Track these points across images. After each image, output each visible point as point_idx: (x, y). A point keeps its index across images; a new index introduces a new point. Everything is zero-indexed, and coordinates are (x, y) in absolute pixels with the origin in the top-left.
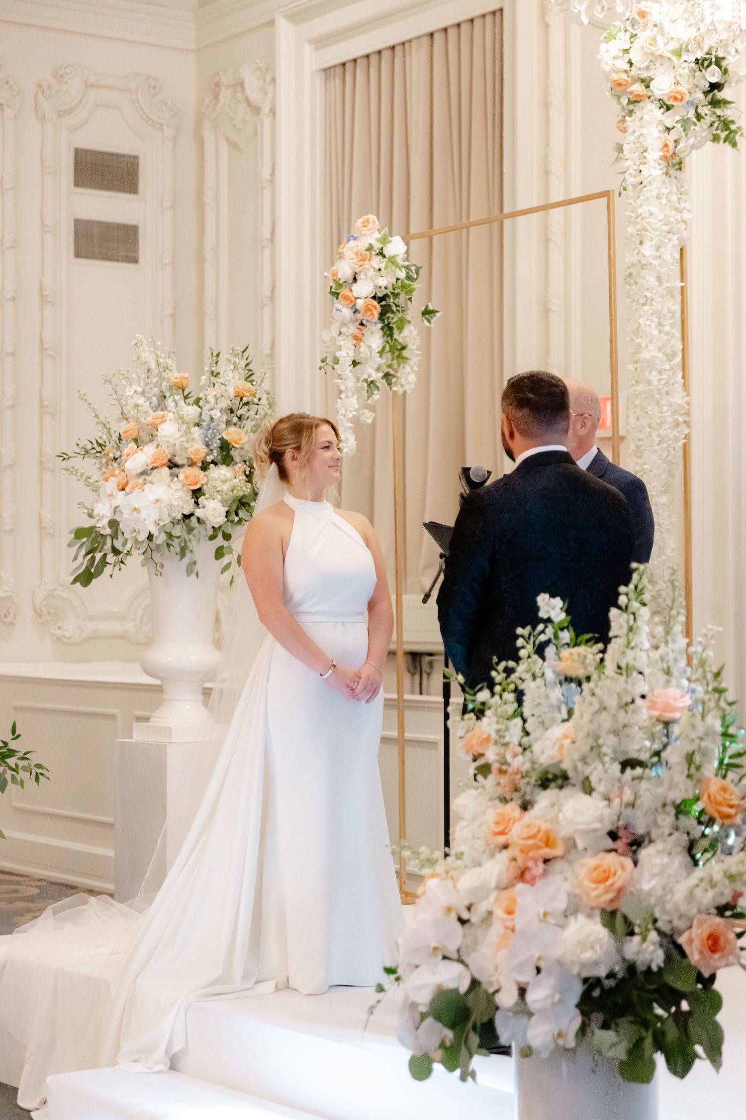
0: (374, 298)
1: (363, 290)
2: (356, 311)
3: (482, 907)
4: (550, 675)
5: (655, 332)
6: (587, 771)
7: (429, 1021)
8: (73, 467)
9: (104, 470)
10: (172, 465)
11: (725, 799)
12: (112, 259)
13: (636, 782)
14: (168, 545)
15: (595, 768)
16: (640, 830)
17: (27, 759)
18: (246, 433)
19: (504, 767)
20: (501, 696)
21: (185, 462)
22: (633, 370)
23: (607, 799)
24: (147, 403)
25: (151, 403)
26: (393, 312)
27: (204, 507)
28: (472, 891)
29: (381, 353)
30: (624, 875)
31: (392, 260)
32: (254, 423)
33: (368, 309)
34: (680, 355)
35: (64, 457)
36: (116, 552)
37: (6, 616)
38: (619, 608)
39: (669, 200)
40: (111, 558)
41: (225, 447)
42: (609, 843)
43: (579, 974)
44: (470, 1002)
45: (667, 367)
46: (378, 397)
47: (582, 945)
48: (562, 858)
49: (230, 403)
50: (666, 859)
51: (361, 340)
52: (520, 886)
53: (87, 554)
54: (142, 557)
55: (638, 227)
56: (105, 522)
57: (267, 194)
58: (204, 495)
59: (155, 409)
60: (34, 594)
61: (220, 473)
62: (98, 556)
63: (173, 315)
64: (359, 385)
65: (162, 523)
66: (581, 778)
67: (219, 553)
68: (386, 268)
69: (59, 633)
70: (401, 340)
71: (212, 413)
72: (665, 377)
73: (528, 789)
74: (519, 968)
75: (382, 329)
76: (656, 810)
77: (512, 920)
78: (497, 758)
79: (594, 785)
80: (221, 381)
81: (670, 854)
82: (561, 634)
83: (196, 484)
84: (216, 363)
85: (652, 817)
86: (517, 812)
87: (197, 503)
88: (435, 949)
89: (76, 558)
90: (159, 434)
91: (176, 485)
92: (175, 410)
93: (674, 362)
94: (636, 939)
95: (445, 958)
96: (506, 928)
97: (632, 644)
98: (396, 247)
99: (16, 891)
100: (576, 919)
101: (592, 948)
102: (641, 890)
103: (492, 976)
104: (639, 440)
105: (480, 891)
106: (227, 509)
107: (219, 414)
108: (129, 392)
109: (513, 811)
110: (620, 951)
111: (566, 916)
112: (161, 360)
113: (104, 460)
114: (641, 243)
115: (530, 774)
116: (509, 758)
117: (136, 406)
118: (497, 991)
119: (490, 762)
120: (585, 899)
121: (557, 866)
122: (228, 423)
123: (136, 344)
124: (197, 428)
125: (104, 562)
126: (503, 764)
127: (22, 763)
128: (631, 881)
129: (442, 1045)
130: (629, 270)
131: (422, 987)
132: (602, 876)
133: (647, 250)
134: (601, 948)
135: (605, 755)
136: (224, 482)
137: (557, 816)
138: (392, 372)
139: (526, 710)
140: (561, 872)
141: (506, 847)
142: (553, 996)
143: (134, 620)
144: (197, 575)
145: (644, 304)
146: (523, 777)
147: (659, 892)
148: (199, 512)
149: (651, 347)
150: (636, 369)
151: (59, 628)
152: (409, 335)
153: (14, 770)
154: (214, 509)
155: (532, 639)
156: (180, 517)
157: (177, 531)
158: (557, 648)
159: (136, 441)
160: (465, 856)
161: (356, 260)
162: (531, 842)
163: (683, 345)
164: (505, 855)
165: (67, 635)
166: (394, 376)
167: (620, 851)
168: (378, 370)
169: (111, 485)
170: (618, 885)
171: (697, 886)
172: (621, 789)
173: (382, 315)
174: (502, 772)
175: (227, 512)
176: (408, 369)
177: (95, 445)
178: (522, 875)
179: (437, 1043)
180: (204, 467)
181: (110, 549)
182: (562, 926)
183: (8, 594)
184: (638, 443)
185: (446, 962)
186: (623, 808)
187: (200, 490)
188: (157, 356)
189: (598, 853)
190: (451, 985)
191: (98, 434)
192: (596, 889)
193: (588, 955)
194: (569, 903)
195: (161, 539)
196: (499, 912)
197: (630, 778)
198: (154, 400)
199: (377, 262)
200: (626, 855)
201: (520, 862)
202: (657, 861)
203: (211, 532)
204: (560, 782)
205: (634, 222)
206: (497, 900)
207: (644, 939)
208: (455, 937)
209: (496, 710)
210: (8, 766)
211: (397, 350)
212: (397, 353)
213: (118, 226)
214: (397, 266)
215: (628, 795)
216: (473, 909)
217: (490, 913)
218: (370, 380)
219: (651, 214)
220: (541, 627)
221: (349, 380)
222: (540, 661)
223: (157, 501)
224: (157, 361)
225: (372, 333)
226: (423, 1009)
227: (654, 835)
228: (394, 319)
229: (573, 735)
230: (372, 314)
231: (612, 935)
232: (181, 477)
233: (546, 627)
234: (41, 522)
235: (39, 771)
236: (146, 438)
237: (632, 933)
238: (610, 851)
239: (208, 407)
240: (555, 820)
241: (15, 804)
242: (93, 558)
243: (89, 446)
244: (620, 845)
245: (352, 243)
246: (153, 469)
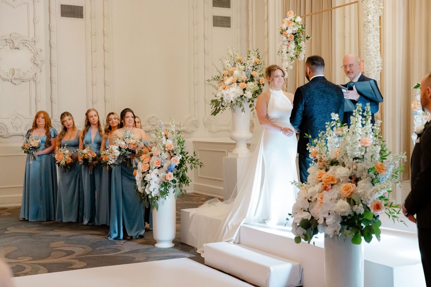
0: (292, 34)
1: (289, 32)
2: (287, 38)
3: (314, 197)
4: (334, 135)
5: (372, 41)
6: (344, 160)
7: (300, 227)
8: (211, 83)
9: (219, 84)
10: (238, 82)
11: (381, 168)
12: (223, 26)
13: (356, 163)
14: (237, 104)
15: (346, 160)
16: (358, 177)
17: (198, 161)
18: (258, 73)
19: (321, 160)
20: (320, 141)
21: (241, 81)
22: (366, 52)
23: (349, 168)
24: (231, 65)
25: (232, 65)
26: (298, 38)
27: (246, 93)
28: (312, 193)
29: (295, 49)
30: (353, 188)
31: (297, 23)
32: (260, 70)
33: (291, 37)
34: (379, 47)
35: (209, 81)
36: (223, 106)
37: (196, 125)
38: (353, 116)
39: (376, 3)
40: (221, 108)
41: (252, 77)
42: (349, 180)
43: (340, 215)
44: (311, 222)
45: (376, 51)
46: (294, 62)
47: (342, 207)
48: (336, 184)
49: (253, 65)
50: (365, 184)
51: (289, 46)
52: (325, 192)
53: (215, 107)
54: (230, 107)
55: (367, 11)
56: (220, 98)
57: (266, 6)
58: (246, 90)
59: (233, 67)
60: (203, 119)
61: (251, 84)
62: (218, 108)
63: (240, 42)
64: (289, 58)
65: (235, 98)
66: (342, 162)
67: (250, 106)
68: (296, 25)
69: (211, 130)
70: (300, 46)
71: (248, 67)
72: (375, 53)
73: (327, 166)
74: (324, 213)
75: (295, 43)
76: (362, 171)
77: (322, 201)
78: (319, 157)
79: (345, 164)
80: (251, 58)
81: (366, 183)
82: (337, 124)
83: (244, 87)
84: (249, 54)
85: (361, 173)
86: (324, 172)
87: (244, 92)
88: (302, 208)
89: (212, 108)
90: (234, 74)
91: (239, 88)
92: (238, 67)
93: (378, 49)
94: (356, 206)
95: (304, 211)
96: (321, 203)
97: (357, 126)
98: (299, 19)
99: (199, 199)
100: (340, 200)
101: (344, 208)
102: (358, 193)
103: (317, 215)
104: (368, 71)
105: (314, 193)
106: (252, 94)
107: (250, 68)
108: (226, 62)
109: (323, 172)
110: (352, 209)
111: (337, 200)
112: (234, 53)
113: (219, 81)
114: (368, 15)
115: (328, 162)
116: (323, 158)
117: (228, 66)
118: (318, 219)
119: (317, 158)
120: (342, 195)
121: (335, 186)
122: (253, 70)
123: (227, 49)
124: (244, 72)
125: (220, 109)
126: (321, 159)
127: (196, 162)
128: (355, 190)
129: (304, 234)
130: (364, 24)
131: (298, 219)
132: (347, 189)
133: (370, 17)
134: (346, 208)
135: (348, 156)
136: (252, 86)
137: (335, 172)
138: (298, 55)
139: (328, 145)
140: (336, 188)
141: (321, 181)
142: (333, 221)
143: (231, 126)
144: (245, 112)
145: (369, 33)
146: (326, 163)
147: (363, 193)
148: (245, 95)
149: (371, 45)
150: (367, 52)
151: (211, 128)
152: (302, 44)
153: (194, 164)
154: (249, 94)
155: (330, 125)
156: (240, 96)
157: (239, 100)
158: (337, 128)
159: (228, 76)
160: (310, 184)
161: (287, 24)
162: (328, 180)
163: (380, 44)
164: (320, 184)
165: (213, 130)
166: (298, 56)
167: (352, 182)
168: (294, 54)
169: (221, 88)
170: (351, 191)
171: (373, 191)
172: (353, 165)
173: (295, 38)
174: (320, 161)
175: (253, 95)
176: (302, 54)
177: (217, 77)
178: (325, 189)
179: (302, 233)
180: (246, 82)
181: (221, 106)
182: (336, 202)
183: (196, 119)
184: (367, 72)
185: (304, 212)
186: (353, 170)
187: (245, 88)
188: (233, 52)
189: (346, 183)
190: (306, 218)
191: (218, 74)
192: (345, 192)
193: (343, 210)
194: (338, 196)
195: (234, 102)
196: (319, 199)
197: (355, 162)
198: (233, 64)
199: (293, 24)
200: (354, 183)
201: (325, 185)
202: (363, 185)
203: (248, 100)
204: (336, 164)
205: (366, 10)
206: (318, 196)
207: (358, 206)
208: (307, 205)
209: (319, 144)
210: (193, 163)
211: (299, 48)
212: (299, 49)
213: (225, 17)
214: (299, 25)
215: (354, 167)
216: (312, 198)
217: (316, 199)
218: (291, 57)
219: (371, 7)
220: (332, 122)
221: (286, 57)
222: (332, 131)
223: (233, 92)
224: (233, 54)
225: (292, 44)
226: (298, 224)
227: (362, 178)
228: (298, 40)
229: (340, 151)
230: (292, 38)
231: (350, 205)
232: (240, 85)
233: (334, 122)
234: (205, 100)
235: (201, 164)
236: (231, 75)
237: (355, 204)
238: (349, 182)
239: (247, 66)
240: (334, 174)
241: (199, 176)
242: (217, 108)
243: (215, 78)
244: (352, 181)
245: (286, 19)
246: (232, 83)
